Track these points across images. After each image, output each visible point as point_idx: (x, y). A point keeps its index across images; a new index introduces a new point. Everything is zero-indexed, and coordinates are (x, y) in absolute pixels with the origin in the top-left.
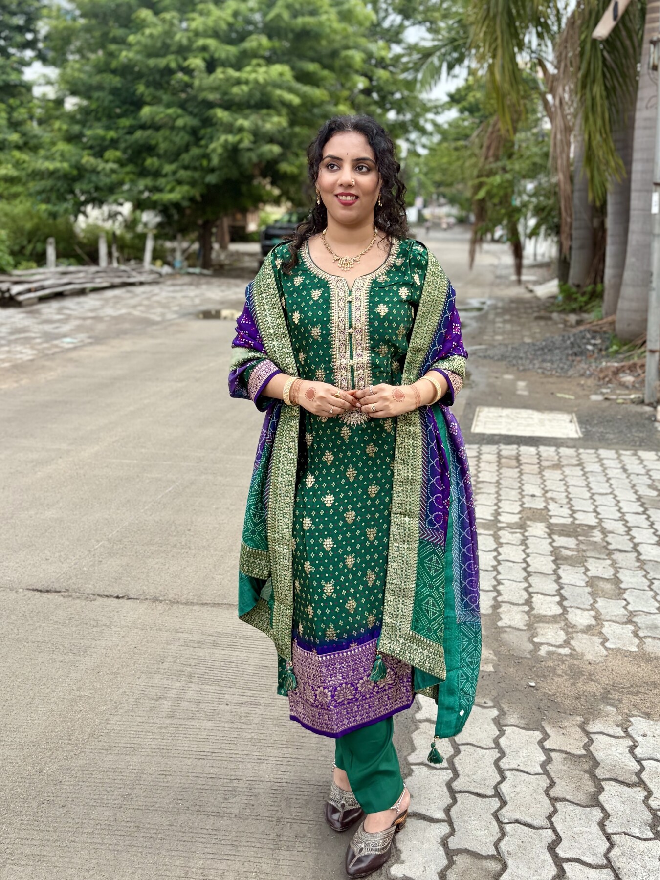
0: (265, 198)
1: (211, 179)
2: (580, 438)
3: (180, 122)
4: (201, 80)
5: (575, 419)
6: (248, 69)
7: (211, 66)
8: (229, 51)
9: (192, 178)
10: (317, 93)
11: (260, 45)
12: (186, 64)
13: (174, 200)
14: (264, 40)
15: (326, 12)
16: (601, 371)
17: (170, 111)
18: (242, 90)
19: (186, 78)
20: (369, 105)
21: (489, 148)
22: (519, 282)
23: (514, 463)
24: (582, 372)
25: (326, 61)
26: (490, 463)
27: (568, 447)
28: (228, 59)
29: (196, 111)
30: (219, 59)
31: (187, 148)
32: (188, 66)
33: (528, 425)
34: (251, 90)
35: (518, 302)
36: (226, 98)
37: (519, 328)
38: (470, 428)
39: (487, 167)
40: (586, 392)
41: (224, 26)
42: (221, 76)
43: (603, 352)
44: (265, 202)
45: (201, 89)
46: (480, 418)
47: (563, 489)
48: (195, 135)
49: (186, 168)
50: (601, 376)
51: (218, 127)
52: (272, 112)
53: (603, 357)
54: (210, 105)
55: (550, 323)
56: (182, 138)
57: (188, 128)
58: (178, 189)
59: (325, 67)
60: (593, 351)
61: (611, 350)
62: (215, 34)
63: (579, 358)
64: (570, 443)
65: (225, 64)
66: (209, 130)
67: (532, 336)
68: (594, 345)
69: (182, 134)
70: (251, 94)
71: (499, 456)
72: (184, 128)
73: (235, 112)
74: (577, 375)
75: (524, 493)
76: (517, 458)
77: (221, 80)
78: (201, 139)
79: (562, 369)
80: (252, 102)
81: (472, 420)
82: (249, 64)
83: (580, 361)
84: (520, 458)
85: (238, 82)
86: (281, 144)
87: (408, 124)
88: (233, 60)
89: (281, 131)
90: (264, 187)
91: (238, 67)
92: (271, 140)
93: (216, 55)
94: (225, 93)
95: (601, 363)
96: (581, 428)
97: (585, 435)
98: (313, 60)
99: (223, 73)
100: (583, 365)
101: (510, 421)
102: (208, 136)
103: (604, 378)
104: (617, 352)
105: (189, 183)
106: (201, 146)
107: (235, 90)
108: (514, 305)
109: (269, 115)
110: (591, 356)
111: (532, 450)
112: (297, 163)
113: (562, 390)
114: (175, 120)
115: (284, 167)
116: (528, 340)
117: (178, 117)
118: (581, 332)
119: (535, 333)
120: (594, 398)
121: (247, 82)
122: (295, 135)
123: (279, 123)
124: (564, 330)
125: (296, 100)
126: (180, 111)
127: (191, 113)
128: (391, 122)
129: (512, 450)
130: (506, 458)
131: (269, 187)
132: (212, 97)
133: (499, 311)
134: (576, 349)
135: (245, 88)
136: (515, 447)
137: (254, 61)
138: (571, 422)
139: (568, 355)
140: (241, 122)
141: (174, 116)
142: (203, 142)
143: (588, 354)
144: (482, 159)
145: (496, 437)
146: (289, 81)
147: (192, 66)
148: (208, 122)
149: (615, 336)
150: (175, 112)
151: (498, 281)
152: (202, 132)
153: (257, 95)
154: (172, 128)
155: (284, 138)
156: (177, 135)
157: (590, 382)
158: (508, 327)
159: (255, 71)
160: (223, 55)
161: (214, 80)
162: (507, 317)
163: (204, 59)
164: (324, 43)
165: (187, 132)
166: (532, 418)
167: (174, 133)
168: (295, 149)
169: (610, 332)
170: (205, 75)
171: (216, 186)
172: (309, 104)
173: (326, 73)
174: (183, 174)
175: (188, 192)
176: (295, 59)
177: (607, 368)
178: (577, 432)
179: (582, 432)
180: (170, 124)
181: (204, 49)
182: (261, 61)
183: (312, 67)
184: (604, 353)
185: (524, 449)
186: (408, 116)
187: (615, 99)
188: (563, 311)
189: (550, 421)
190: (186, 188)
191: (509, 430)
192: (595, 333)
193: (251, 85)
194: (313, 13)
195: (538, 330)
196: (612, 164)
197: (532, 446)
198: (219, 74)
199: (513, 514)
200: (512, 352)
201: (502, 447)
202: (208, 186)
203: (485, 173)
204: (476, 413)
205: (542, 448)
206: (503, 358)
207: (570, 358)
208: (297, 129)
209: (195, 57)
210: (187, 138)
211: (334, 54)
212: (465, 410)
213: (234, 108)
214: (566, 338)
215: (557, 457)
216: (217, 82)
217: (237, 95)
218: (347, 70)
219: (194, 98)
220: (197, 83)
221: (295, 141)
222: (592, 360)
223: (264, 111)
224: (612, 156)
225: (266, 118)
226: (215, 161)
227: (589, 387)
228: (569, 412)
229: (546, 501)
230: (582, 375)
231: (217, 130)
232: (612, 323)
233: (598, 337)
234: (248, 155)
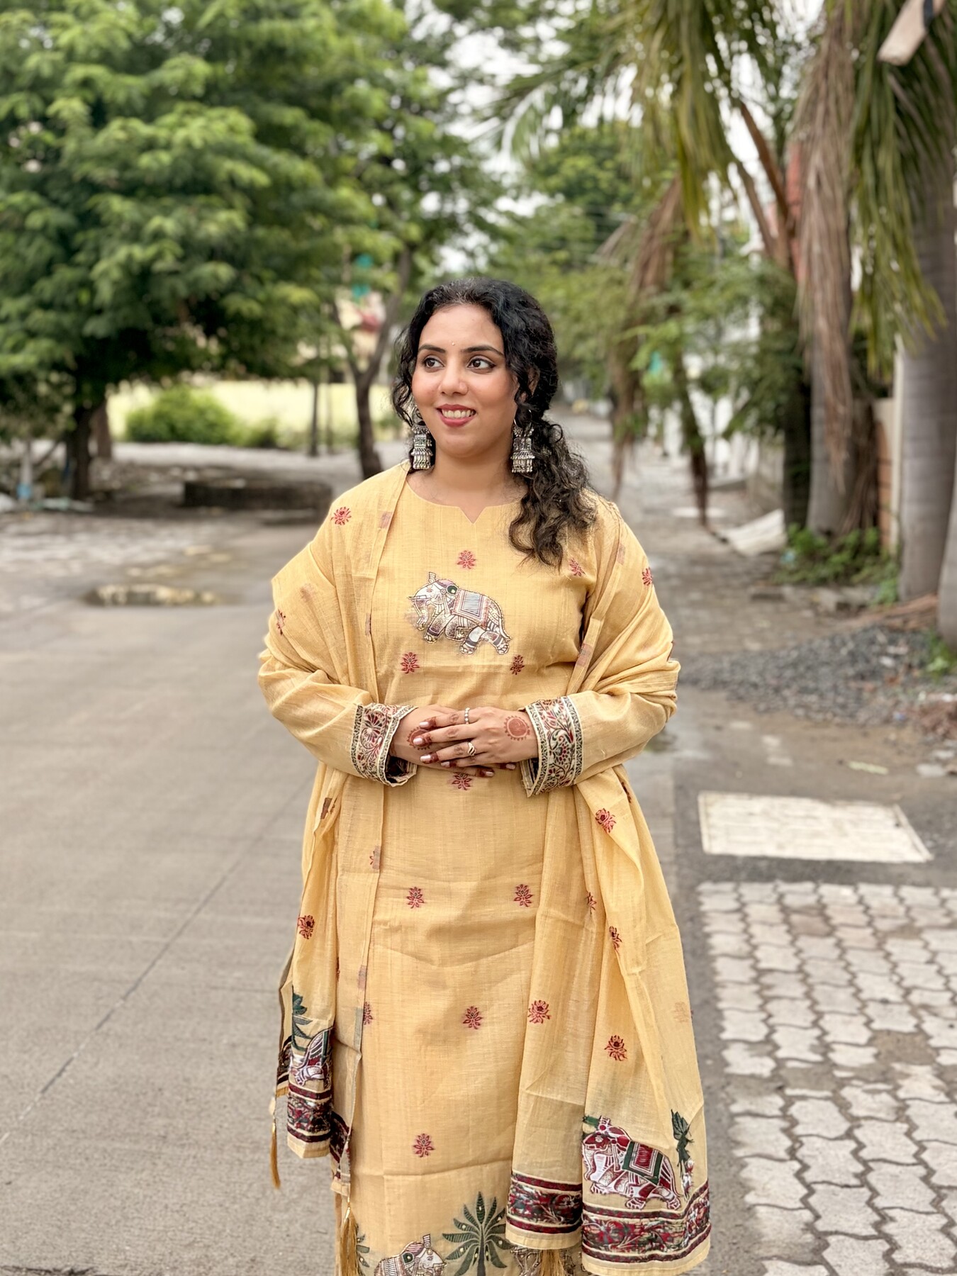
0: (195, 362)
1: (97, 327)
2: (929, 864)
3: (35, 220)
4: (81, 140)
5: (904, 820)
6: (169, 119)
7: (99, 115)
8: (133, 86)
9: (58, 325)
10: (299, 168)
11: (190, 76)
12: (52, 110)
13: (23, 368)
14: (201, 68)
15: (315, 15)
16: (925, 712)
17: (18, 198)
18: (157, 160)
19: (49, 138)
20: (391, 183)
21: (645, 266)
22: (703, 521)
23: (817, 923)
24: (885, 713)
25: (314, 102)
26: (771, 925)
27: (915, 884)
28: (129, 101)
29: (66, 197)
30: (113, 102)
31: (48, 269)
32: (57, 113)
33: (816, 835)
34: (175, 161)
35: (706, 561)
36: (129, 175)
37: (724, 620)
38: (699, 843)
39: (645, 304)
40: (905, 759)
41: (124, 44)
42: (121, 135)
43: (915, 669)
44: (193, 369)
45: (80, 158)
46: (713, 820)
47: (939, 983)
48: (65, 243)
49: (46, 306)
50: (927, 722)
51: (111, 228)
52: (214, 200)
53: (916, 681)
54: (94, 188)
55: (783, 607)
56: (40, 250)
57: (52, 232)
58: (31, 346)
59: (314, 114)
60: (895, 670)
61: (931, 667)
62: (106, 58)
63: (869, 685)
64: (918, 876)
65: (127, 111)
66: (92, 234)
67: (759, 635)
68: (896, 657)
69: (39, 241)
70: (175, 166)
71: (785, 910)
72: (44, 229)
73: (143, 200)
74: (876, 721)
75: (864, 996)
76: (821, 910)
77: (118, 141)
78: (77, 251)
79: (844, 707)
80: (178, 182)
81: (698, 823)
82: (170, 111)
83: (874, 691)
84: (829, 912)
85: (150, 145)
86: (230, 260)
87: (462, 219)
88: (140, 104)
89: (232, 234)
90: (194, 342)
91: (149, 116)
92: (213, 253)
93: (107, 97)
94: (125, 166)
95: (917, 694)
96: (923, 840)
97: (938, 855)
98: (291, 101)
99: (123, 128)
100: (881, 699)
101: (775, 825)
102: (90, 245)
103: (934, 729)
104: (945, 672)
105: (50, 336)
106: (77, 265)
107: (145, 160)
108: (699, 570)
109: (210, 207)
110: (892, 680)
111: (846, 892)
112: (261, 295)
113: (859, 755)
114: (25, 215)
115: (236, 303)
116: (755, 646)
117: (33, 208)
118: (865, 630)
119: (762, 630)
120: (926, 770)
121: (168, 146)
122: (257, 243)
123: (230, 222)
124: (819, 623)
125: (262, 179)
126: (35, 198)
127: (55, 203)
128: (430, 216)
129: (806, 894)
130: (798, 911)
131: (202, 342)
132: (100, 174)
133: (675, 582)
134: (861, 666)
135: (165, 158)
136: (808, 886)
137: (181, 107)
138: (898, 825)
139: (847, 679)
140: (157, 222)
141: (25, 208)
142: (81, 257)
143: (888, 675)
144: (633, 290)
145: (763, 864)
146: (245, 145)
147: (65, 114)
148: (89, 219)
149: (939, 638)
150: (27, 200)
151: (651, 519)
152: (79, 238)
153: (188, 168)
154: (20, 230)
155: (236, 246)
156: (29, 244)
157: (908, 735)
158: (704, 615)
159: (181, 125)
160: (121, 97)
161: (106, 143)
162: (695, 596)
163: (85, 101)
164: (311, 71)
165: (49, 238)
166: (815, 818)
167: (23, 241)
168: (256, 269)
169: (925, 629)
170: (86, 131)
171: (105, 341)
172: (284, 186)
173: (315, 125)
174: (39, 318)
175: (50, 351)
176: (256, 99)
177: (936, 706)
178: (915, 846)
179: (930, 850)
180: (17, 221)
181: (86, 83)
182: (194, 106)
183: (290, 116)
184: (917, 673)
185: (829, 891)
186: (462, 205)
187: (916, 177)
188: (802, 583)
189: (855, 824)
190: (44, 344)
191: (780, 846)
192: (895, 633)
193: (177, 151)
194: (290, 14)
195: (765, 624)
196: (918, 300)
197: (842, 883)
198: (115, 130)
199: (857, 1045)
200: (732, 672)
201: (784, 887)
202: (90, 341)
203: (638, 315)
204: (702, 810)
205: (864, 889)
206: (718, 683)
207: (853, 684)
208: (260, 232)
209: (70, 97)
210: (49, 250)
211: (331, 89)
212: (676, 801)
213: (141, 193)
214: (838, 642)
215: (901, 910)
216: (112, 145)
217: (148, 170)
218: (357, 121)
219: (66, 174)
220: (70, 145)
221: (256, 256)
222: (898, 689)
223: (201, 199)
224: (918, 286)
225: (205, 213)
226: (105, 292)
227: (909, 747)
228: (887, 803)
229: (914, 1011)
230: (887, 721)
231: (110, 236)
232: (931, 610)
233: (902, 641)
234: (170, 282)
